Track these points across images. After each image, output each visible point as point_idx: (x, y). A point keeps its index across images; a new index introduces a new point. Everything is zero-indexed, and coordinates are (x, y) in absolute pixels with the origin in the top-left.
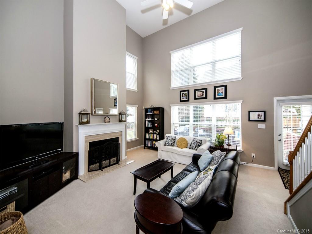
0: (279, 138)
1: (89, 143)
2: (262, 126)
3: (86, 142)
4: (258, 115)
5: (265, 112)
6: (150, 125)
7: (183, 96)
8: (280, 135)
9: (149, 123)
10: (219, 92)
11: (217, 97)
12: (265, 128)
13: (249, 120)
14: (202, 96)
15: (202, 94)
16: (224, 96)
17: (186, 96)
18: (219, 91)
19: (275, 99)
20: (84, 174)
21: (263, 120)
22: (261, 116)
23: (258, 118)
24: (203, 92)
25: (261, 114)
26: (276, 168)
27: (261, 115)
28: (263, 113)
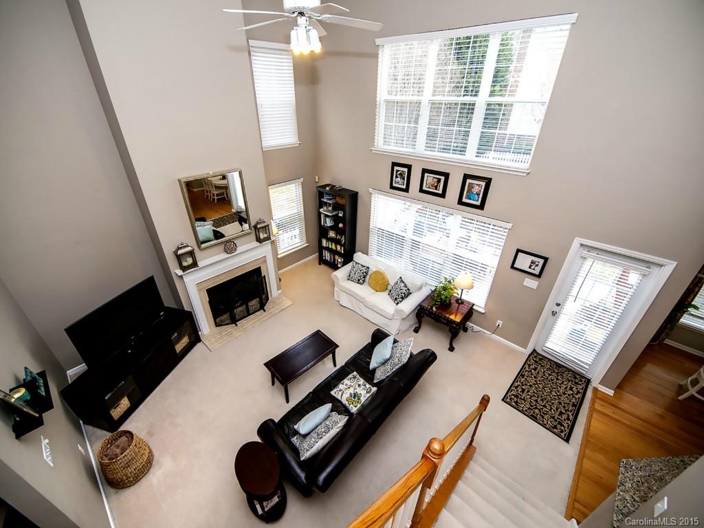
0: (556, 309)
1: (207, 290)
2: (531, 283)
3: (199, 290)
4: (532, 263)
5: (546, 259)
6: (329, 223)
7: (397, 177)
8: (558, 305)
9: (328, 220)
10: (473, 190)
11: (464, 200)
12: (535, 288)
13: (512, 267)
14: (436, 189)
15: (436, 184)
16: (478, 203)
17: (404, 179)
18: (473, 187)
19: (577, 241)
20: (210, 331)
21: (538, 274)
22: (537, 265)
23: (530, 267)
24: (439, 180)
25: (539, 262)
26: (528, 351)
27: (537, 263)
28: (542, 261)
